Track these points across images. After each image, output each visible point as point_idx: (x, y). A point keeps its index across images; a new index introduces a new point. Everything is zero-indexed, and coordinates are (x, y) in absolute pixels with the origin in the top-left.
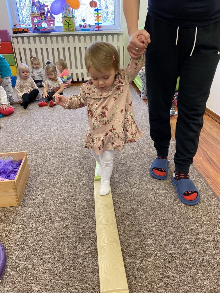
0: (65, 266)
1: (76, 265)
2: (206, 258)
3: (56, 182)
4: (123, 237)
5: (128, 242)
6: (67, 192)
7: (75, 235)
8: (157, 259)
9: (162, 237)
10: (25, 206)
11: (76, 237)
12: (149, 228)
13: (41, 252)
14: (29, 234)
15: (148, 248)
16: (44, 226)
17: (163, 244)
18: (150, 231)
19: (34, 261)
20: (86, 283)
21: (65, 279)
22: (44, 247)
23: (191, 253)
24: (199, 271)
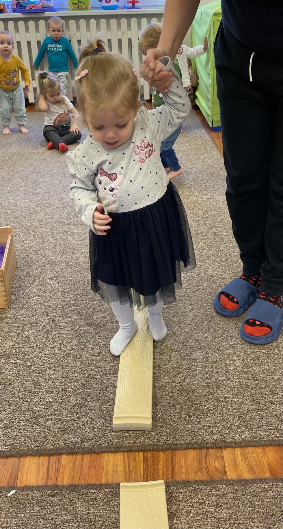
0: (77, 384)
1: (93, 383)
2: (276, 377)
3: (61, 274)
4: (161, 349)
5: (167, 356)
6: (78, 288)
7: (91, 347)
8: (207, 378)
9: (218, 351)
10: (14, 308)
11: (93, 349)
12: (200, 339)
13: (43, 367)
14: (24, 344)
15: (195, 364)
16: (45, 335)
17: (217, 360)
18: (200, 342)
19: (34, 378)
20: (106, 404)
21: (78, 399)
22: (46, 361)
23: (256, 371)
24: (264, 392)
